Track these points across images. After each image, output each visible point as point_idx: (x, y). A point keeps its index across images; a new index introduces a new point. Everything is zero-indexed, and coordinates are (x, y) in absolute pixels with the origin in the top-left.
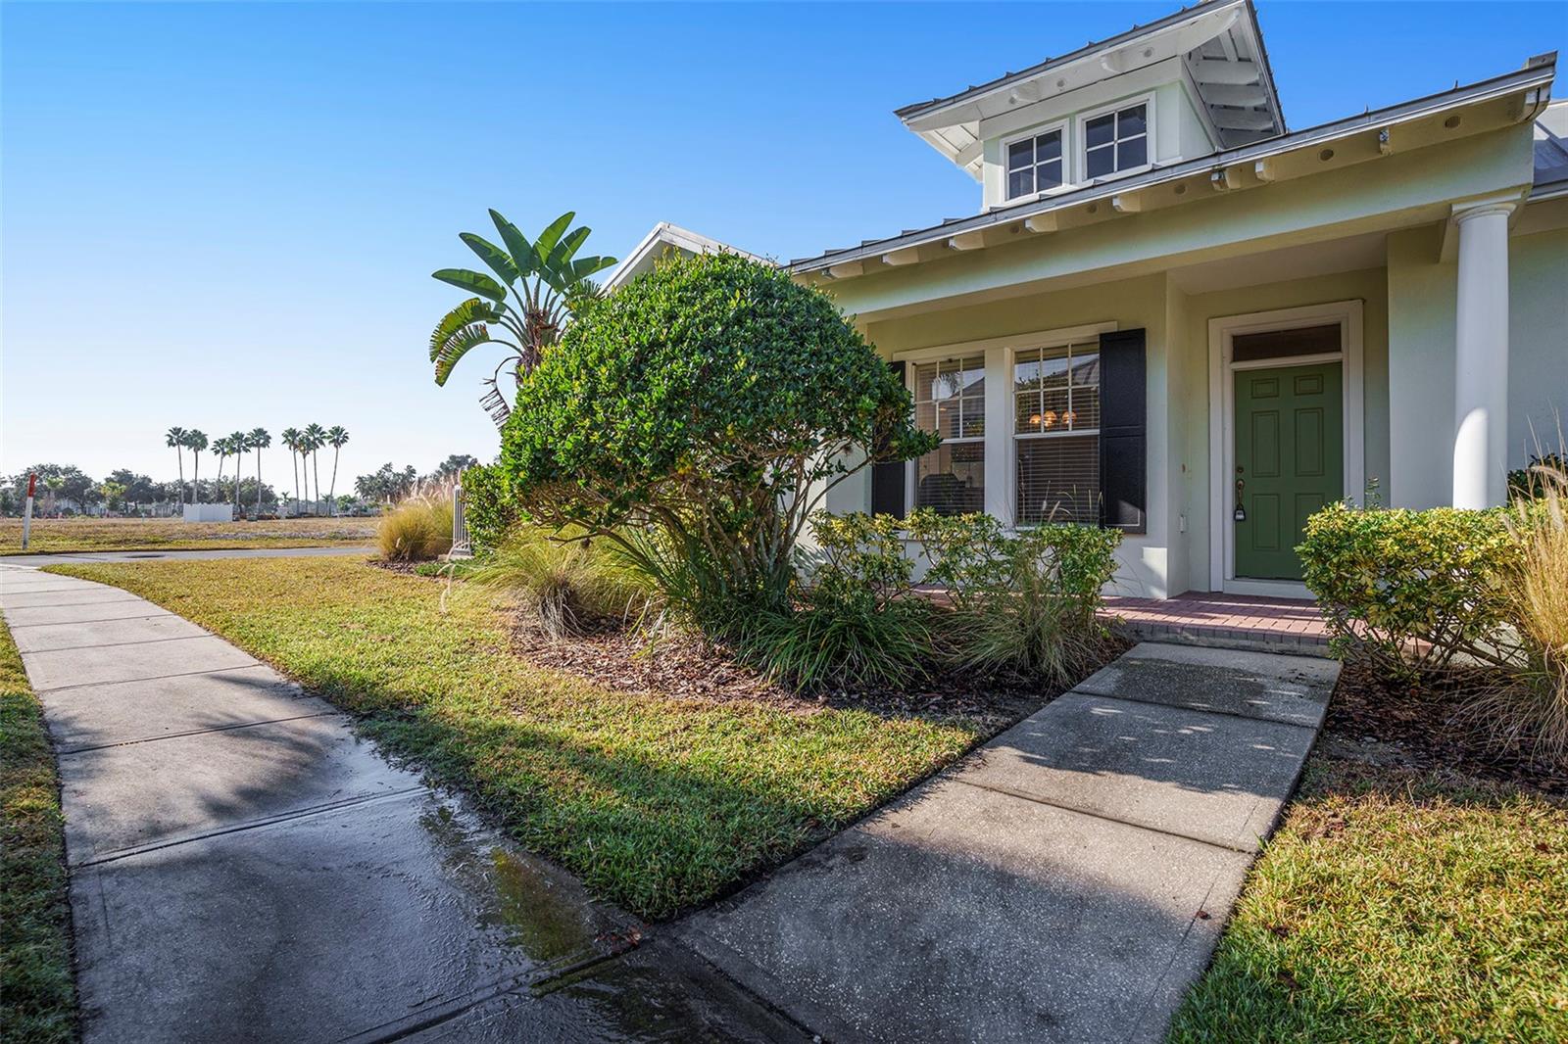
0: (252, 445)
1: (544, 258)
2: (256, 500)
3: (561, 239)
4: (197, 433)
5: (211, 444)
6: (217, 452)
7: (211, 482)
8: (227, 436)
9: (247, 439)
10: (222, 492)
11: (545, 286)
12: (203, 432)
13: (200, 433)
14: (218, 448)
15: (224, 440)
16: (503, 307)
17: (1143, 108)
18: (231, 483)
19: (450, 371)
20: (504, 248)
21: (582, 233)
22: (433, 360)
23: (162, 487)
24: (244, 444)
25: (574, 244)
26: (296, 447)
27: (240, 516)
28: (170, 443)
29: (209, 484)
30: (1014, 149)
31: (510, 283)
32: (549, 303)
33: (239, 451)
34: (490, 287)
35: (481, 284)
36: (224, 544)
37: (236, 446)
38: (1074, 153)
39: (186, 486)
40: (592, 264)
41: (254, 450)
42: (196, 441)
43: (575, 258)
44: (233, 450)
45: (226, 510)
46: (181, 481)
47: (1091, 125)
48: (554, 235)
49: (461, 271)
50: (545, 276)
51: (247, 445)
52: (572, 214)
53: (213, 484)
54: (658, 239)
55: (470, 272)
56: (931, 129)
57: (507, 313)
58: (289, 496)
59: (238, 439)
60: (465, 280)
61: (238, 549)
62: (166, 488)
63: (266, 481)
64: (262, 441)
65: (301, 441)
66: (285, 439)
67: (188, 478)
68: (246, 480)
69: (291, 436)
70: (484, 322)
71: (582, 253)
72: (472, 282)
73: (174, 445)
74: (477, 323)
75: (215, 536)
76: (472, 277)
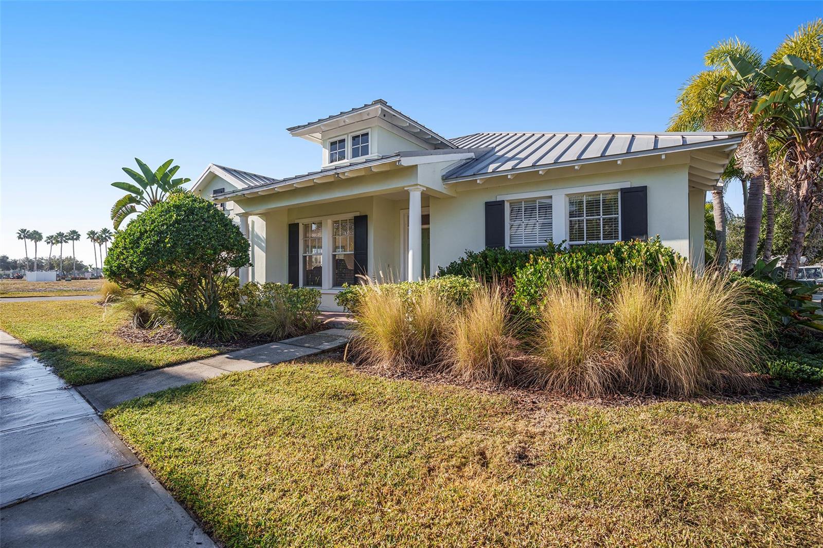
0: (69, 239)
1: (159, 178)
2: (73, 269)
3: (167, 171)
4: (36, 232)
5: (44, 238)
6: (48, 243)
7: (46, 259)
8: (54, 234)
9: (66, 236)
10: (52, 265)
11: (160, 190)
12: (40, 232)
13: (37, 232)
14: (49, 241)
15: (52, 236)
16: (142, 198)
17: (367, 134)
18: (58, 259)
19: (120, 224)
20: (142, 174)
21: (176, 168)
22: (112, 219)
23: (15, 262)
24: (64, 239)
25: (172, 173)
26: (95, 240)
27: (60, 278)
28: (20, 238)
29: (45, 260)
30: (333, 144)
31: (145, 188)
32: (162, 196)
33: (61, 242)
34: (135, 190)
35: (132, 189)
36: (35, 294)
37: (60, 240)
38: (349, 147)
39: (30, 261)
40: (180, 181)
41: (70, 242)
42: (36, 236)
43: (173, 178)
44: (58, 242)
45: (53, 274)
46: (27, 258)
47: (354, 138)
48: (164, 169)
49: (124, 183)
50: (159, 186)
51: (66, 239)
52: (172, 160)
53: (47, 260)
54: (209, 171)
55: (127, 184)
56: (306, 134)
57: (144, 201)
58: (93, 267)
59: (60, 235)
60: (125, 187)
61: (42, 296)
62: (18, 262)
63: (79, 258)
64: (75, 237)
65: (98, 237)
66: (88, 236)
67: (31, 256)
68: (67, 258)
69: (92, 235)
70: (135, 204)
71: (175, 177)
72: (128, 188)
73: (22, 239)
74: (131, 204)
75: (34, 290)
76: (128, 185)
